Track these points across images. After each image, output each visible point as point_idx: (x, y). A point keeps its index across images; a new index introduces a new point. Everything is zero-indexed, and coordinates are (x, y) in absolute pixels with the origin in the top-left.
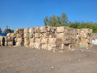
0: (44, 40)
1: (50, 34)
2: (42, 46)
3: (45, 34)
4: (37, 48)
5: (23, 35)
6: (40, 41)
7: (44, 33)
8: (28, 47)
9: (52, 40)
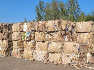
0: (54, 46)
1: (66, 34)
2: (50, 56)
3: (56, 35)
4: (40, 60)
5: (9, 35)
6: (45, 47)
7: (53, 32)
8: (20, 57)
9: (69, 45)
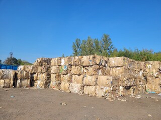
0: (89, 79)
1: (100, 69)
2: (85, 88)
3: (91, 69)
4: (76, 92)
5: (48, 69)
6: (81, 80)
8: (58, 90)
9: (103, 79)
